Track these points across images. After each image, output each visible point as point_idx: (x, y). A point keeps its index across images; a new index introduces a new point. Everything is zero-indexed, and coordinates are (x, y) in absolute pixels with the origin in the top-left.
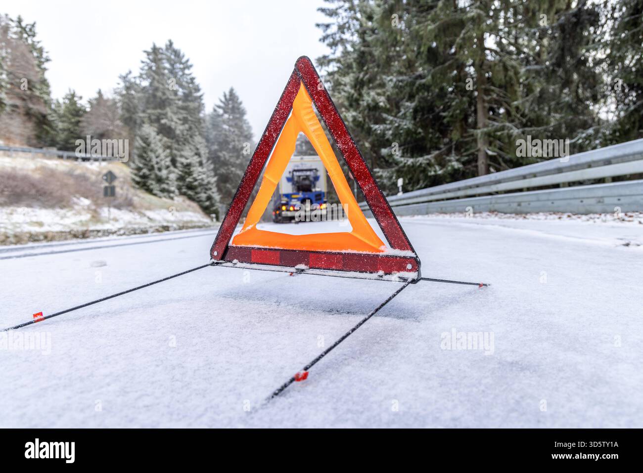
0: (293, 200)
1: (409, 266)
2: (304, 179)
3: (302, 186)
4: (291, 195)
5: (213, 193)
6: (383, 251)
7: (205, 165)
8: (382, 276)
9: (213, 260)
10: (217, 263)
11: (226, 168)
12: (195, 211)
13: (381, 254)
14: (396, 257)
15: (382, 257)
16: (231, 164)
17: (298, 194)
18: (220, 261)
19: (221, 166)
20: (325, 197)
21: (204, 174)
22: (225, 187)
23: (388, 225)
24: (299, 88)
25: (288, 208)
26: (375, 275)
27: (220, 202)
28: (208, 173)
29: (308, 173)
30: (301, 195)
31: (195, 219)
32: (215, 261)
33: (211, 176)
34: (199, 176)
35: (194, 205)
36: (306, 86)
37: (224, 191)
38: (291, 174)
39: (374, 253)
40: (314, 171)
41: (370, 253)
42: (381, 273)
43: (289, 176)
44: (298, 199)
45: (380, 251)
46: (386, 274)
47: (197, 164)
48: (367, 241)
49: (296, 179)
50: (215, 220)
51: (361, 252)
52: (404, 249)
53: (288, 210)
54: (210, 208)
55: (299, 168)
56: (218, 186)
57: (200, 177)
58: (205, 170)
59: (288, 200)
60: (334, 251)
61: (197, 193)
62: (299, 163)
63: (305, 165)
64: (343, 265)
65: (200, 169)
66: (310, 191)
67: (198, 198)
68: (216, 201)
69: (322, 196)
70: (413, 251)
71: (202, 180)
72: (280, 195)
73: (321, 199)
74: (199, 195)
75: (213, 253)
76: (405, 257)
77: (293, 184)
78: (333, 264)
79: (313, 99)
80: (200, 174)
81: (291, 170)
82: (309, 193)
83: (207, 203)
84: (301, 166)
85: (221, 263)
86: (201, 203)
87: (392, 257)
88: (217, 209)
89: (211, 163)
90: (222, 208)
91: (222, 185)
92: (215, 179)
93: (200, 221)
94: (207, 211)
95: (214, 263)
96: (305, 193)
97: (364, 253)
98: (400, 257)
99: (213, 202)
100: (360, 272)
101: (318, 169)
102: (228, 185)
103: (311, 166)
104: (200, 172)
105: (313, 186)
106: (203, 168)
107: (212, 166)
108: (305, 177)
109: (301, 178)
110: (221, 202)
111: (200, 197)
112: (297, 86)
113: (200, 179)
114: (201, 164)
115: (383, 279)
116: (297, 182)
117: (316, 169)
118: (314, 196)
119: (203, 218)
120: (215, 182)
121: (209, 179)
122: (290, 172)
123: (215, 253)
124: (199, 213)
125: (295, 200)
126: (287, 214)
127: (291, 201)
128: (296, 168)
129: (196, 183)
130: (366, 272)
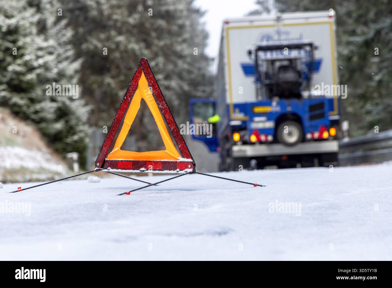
0: (257, 119)
1: (190, 166)
2: (283, 68)
3: (278, 85)
4: (254, 105)
5: (71, 99)
6: (179, 160)
7: (53, 31)
8: (178, 172)
9: (97, 168)
10: (99, 170)
11: (102, 36)
12: (29, 146)
13: (178, 161)
14: (184, 162)
15: (178, 162)
16: (115, 27)
17: (270, 104)
18: (101, 169)
19: (90, 32)
20: (336, 112)
21: (51, 53)
22: (101, 85)
23: (181, 147)
24: (141, 75)
25: (246, 138)
26: (175, 172)
27: (90, 123)
28: (60, 50)
29: (294, 54)
30: (275, 107)
31: (30, 165)
32: (98, 169)
33: (67, 58)
34: (38, 57)
35: (27, 129)
36: (145, 74)
37: (98, 93)
38: (253, 56)
39: (176, 161)
40: (308, 48)
41: (173, 161)
42: (178, 170)
43: (248, 60)
44: (269, 116)
45: (178, 160)
46: (180, 170)
47: (34, 30)
48: (172, 155)
49: (263, 68)
50: (76, 166)
51: (170, 160)
52: (188, 158)
53: (245, 143)
54: (67, 137)
55: (271, 43)
56: (82, 82)
57: (41, 61)
58: (51, 42)
59: (246, 118)
60: (158, 161)
61: (33, 101)
62: (271, 31)
63: (287, 33)
64: (162, 167)
65: (40, 41)
66: (299, 96)
67: (36, 112)
68: (78, 119)
69: (326, 107)
70: (192, 159)
71: (46, 67)
72: (228, 106)
73: (322, 116)
74: (38, 107)
75: (97, 164)
76: (188, 162)
77: (258, 80)
78: (157, 167)
79: (148, 81)
80: (40, 53)
81: (253, 48)
82: (295, 101)
83: (59, 126)
84: (276, 37)
85: (101, 170)
86: (43, 125)
87: (183, 162)
88: (81, 140)
89: (67, 26)
90: (93, 136)
91: (93, 78)
92: (76, 65)
93: (42, 170)
94: (59, 145)
95: (97, 170)
96: (286, 102)
97: (171, 161)
98: (186, 162)
99: (73, 122)
100: (169, 170)
101: (316, 43)
102: (108, 80)
103: (301, 38)
104: (40, 49)
105: (304, 84)
106: (46, 40)
107: (69, 33)
108: (285, 63)
109: (278, 64)
110: (93, 122)
111: (42, 110)
112: (140, 73)
113: (40, 66)
114: (42, 28)
115: (178, 173)
116: (267, 75)
117: (311, 45)
118: (307, 109)
119: (48, 160)
120: (76, 72)
121: (64, 65)
122: (250, 53)
123: (98, 164)
124: (39, 149)
125: (263, 119)
126: (245, 151)
127: (252, 120)
128: (264, 43)
129: (31, 76)
130: (172, 170)
